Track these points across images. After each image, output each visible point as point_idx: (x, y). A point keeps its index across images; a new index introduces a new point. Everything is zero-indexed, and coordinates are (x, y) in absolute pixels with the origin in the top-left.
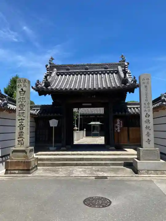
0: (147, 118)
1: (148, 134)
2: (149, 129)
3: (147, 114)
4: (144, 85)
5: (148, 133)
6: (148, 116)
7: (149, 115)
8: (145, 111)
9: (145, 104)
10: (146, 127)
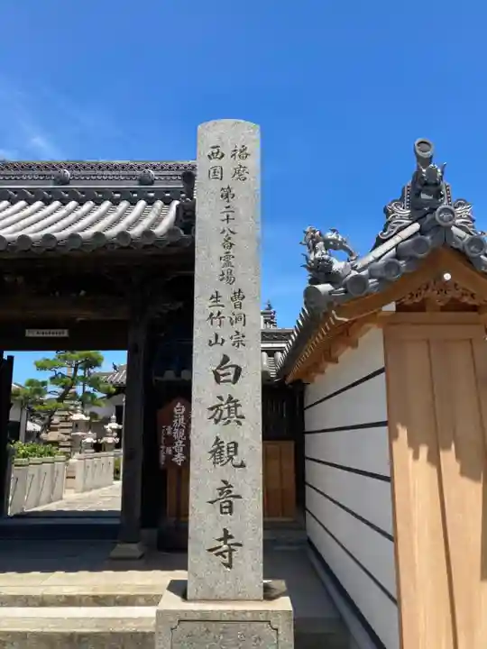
0: (226, 390)
1: (227, 499)
2: (237, 460)
3: (226, 359)
4: (215, 186)
5: (226, 488)
6: (231, 377)
7: (238, 371)
8: (216, 340)
9: (216, 297)
10: (217, 451)
